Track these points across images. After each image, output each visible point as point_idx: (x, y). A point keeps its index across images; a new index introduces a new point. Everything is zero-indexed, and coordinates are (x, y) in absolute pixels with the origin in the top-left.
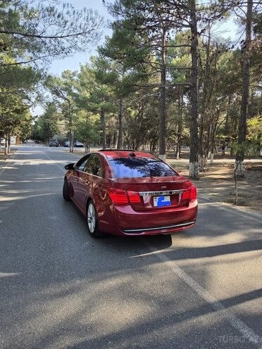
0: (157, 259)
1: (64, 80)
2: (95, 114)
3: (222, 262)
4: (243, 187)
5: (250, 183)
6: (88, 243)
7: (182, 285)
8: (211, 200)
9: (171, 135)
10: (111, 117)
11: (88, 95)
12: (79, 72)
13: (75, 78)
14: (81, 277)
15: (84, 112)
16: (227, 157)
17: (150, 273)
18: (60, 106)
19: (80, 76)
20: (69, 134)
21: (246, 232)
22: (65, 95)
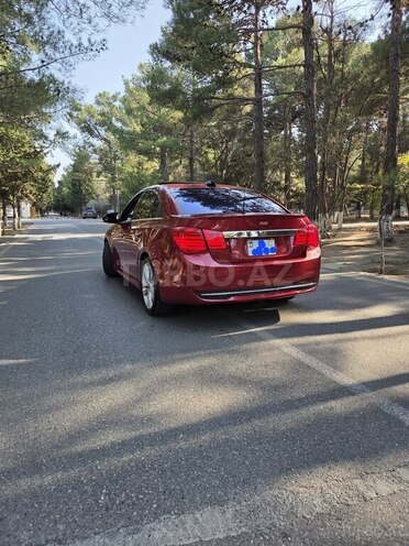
0: (256, 338)
1: (99, 108)
2: (151, 159)
3: (363, 338)
4: (393, 254)
5: (402, 248)
6: (144, 322)
7: (299, 366)
8: (341, 270)
9: (273, 191)
10: (177, 166)
11: (138, 129)
12: (123, 94)
13: (117, 104)
14: (133, 362)
15: (133, 158)
16: (366, 220)
17: (247, 354)
18: (95, 151)
19: (124, 101)
20: (113, 198)
21: (402, 303)
22: (103, 133)
